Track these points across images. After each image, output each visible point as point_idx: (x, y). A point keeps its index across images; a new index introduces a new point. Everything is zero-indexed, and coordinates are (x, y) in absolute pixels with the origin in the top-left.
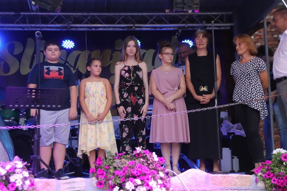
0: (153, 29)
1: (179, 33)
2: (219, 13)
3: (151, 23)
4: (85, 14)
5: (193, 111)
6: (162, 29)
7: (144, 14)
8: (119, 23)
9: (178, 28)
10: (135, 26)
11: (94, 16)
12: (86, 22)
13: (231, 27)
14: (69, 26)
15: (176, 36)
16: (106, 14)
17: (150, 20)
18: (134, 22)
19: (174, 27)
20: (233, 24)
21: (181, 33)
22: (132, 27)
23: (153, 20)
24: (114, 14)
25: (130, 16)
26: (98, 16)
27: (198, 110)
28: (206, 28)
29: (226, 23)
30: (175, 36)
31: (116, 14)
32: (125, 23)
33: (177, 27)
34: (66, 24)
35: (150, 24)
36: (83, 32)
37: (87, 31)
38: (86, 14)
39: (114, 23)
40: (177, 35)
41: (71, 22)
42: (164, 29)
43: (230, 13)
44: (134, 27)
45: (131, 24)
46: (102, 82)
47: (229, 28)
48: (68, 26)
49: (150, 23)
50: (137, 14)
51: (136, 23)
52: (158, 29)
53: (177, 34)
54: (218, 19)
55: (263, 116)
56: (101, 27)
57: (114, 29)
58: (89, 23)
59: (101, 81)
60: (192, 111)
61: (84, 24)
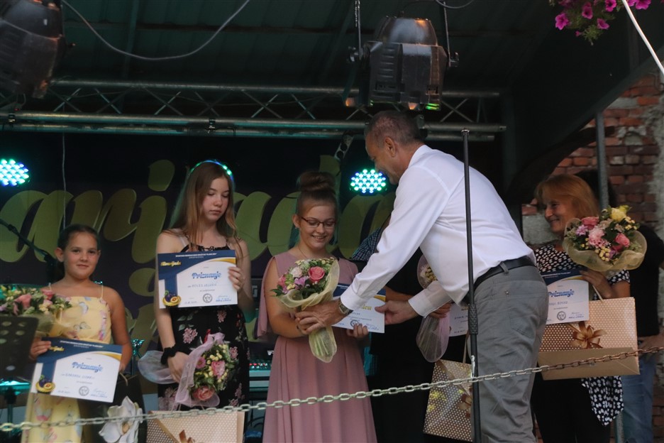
0: (268, 134)
1: (344, 147)
2: (462, 94)
3: (264, 115)
4: (62, 82)
5: (410, 388)
6: (295, 135)
7: (243, 88)
8: (166, 113)
9: (342, 134)
10: (214, 124)
11: (90, 89)
12: (65, 104)
13: (498, 135)
14: (14, 117)
15: (336, 156)
16: (127, 84)
17: (260, 107)
18: (212, 110)
19: (330, 130)
20: (504, 127)
21: (351, 146)
22: (205, 126)
23: (270, 106)
24: (151, 85)
25: (200, 91)
26: (102, 89)
27: (424, 386)
28: (426, 136)
29: (482, 122)
30: (333, 155)
31: (160, 85)
32: (187, 114)
33: (340, 130)
34: (3, 111)
35: (258, 117)
36: (55, 136)
37: (69, 136)
38: (67, 82)
39: (150, 112)
40: (340, 154)
41: (20, 106)
42: (302, 135)
43: (496, 94)
44: (211, 127)
45: (204, 116)
46: (101, 298)
47: (491, 137)
48: (9, 117)
49: (260, 117)
50: (222, 87)
51: (218, 115)
52: (282, 134)
53: (339, 149)
54: (459, 109)
55: (610, 412)
56: (113, 122)
57: (151, 130)
58: (75, 109)
59: (98, 296)
60: (408, 389)
61: (60, 111)
